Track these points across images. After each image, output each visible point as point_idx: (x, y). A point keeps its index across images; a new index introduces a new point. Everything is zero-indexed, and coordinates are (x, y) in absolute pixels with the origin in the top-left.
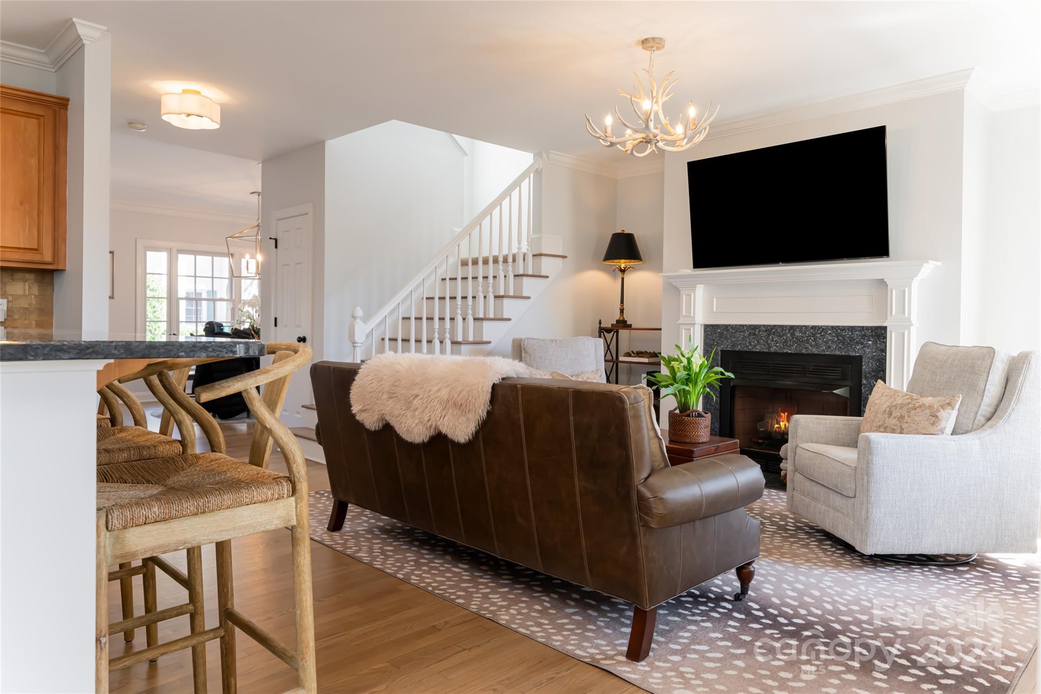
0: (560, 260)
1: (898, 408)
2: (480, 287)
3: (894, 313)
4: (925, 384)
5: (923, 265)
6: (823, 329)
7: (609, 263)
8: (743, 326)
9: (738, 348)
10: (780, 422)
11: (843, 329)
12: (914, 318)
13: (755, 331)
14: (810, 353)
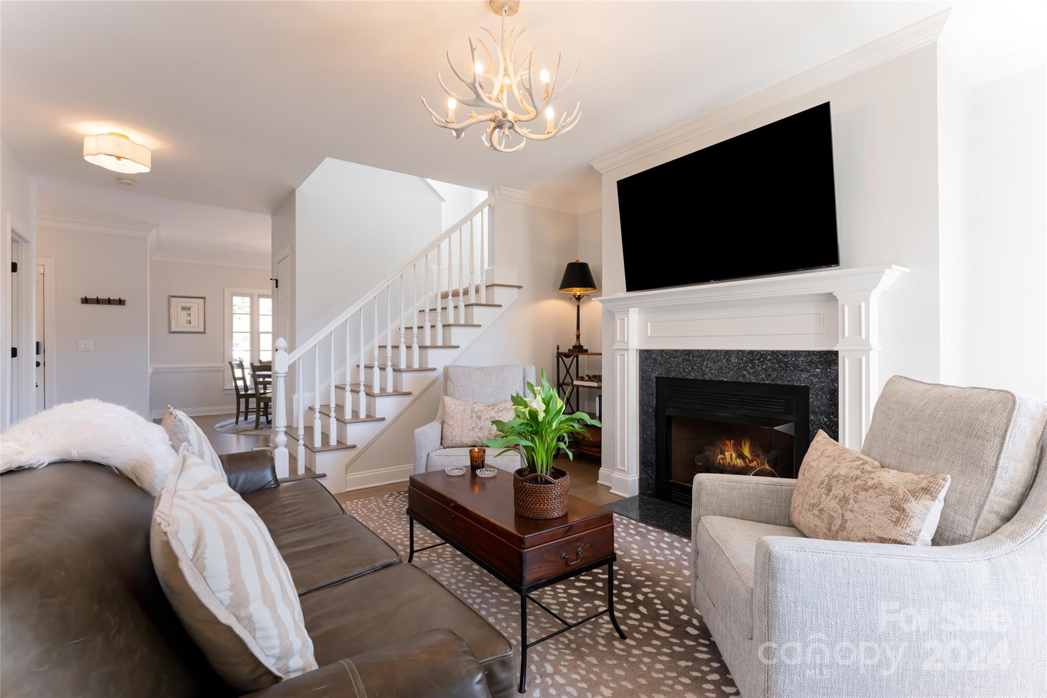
0: (516, 290)
1: (841, 481)
2: (439, 317)
3: (847, 334)
4: (889, 443)
5: (884, 272)
6: (762, 354)
7: (564, 292)
8: (676, 351)
9: (672, 375)
10: (725, 452)
11: (785, 354)
12: (874, 341)
13: (689, 356)
14: (748, 381)
